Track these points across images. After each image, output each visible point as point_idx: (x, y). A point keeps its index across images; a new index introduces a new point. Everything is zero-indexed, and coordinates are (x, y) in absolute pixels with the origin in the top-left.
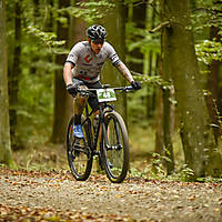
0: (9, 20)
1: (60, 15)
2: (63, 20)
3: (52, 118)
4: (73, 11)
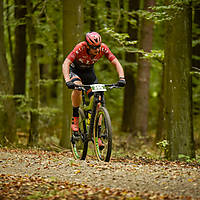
0: (85, 22)
1: (130, 17)
2: (133, 21)
3: (121, 110)
4: (142, 13)
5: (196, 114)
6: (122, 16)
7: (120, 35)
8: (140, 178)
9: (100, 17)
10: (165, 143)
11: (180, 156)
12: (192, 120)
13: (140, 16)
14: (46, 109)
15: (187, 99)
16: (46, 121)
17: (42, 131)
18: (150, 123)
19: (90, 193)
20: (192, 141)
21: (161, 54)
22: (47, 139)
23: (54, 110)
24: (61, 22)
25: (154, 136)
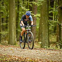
0: (16, 5)
1: (30, 4)
2: (31, 5)
5: (50, 33)
6: (28, 3)
7: (27, 9)
8: (32, 54)
9: (21, 3)
10: (40, 43)
11: (45, 47)
12: (49, 35)
13: (33, 3)
14: (4, 32)
15: (47, 29)
16: (4, 36)
17: (3, 39)
18: (36, 36)
19: (17, 59)
20: (49, 42)
21: (39, 15)
22: (4, 42)
23: (7, 32)
24: (8, 5)
25: (37, 40)
